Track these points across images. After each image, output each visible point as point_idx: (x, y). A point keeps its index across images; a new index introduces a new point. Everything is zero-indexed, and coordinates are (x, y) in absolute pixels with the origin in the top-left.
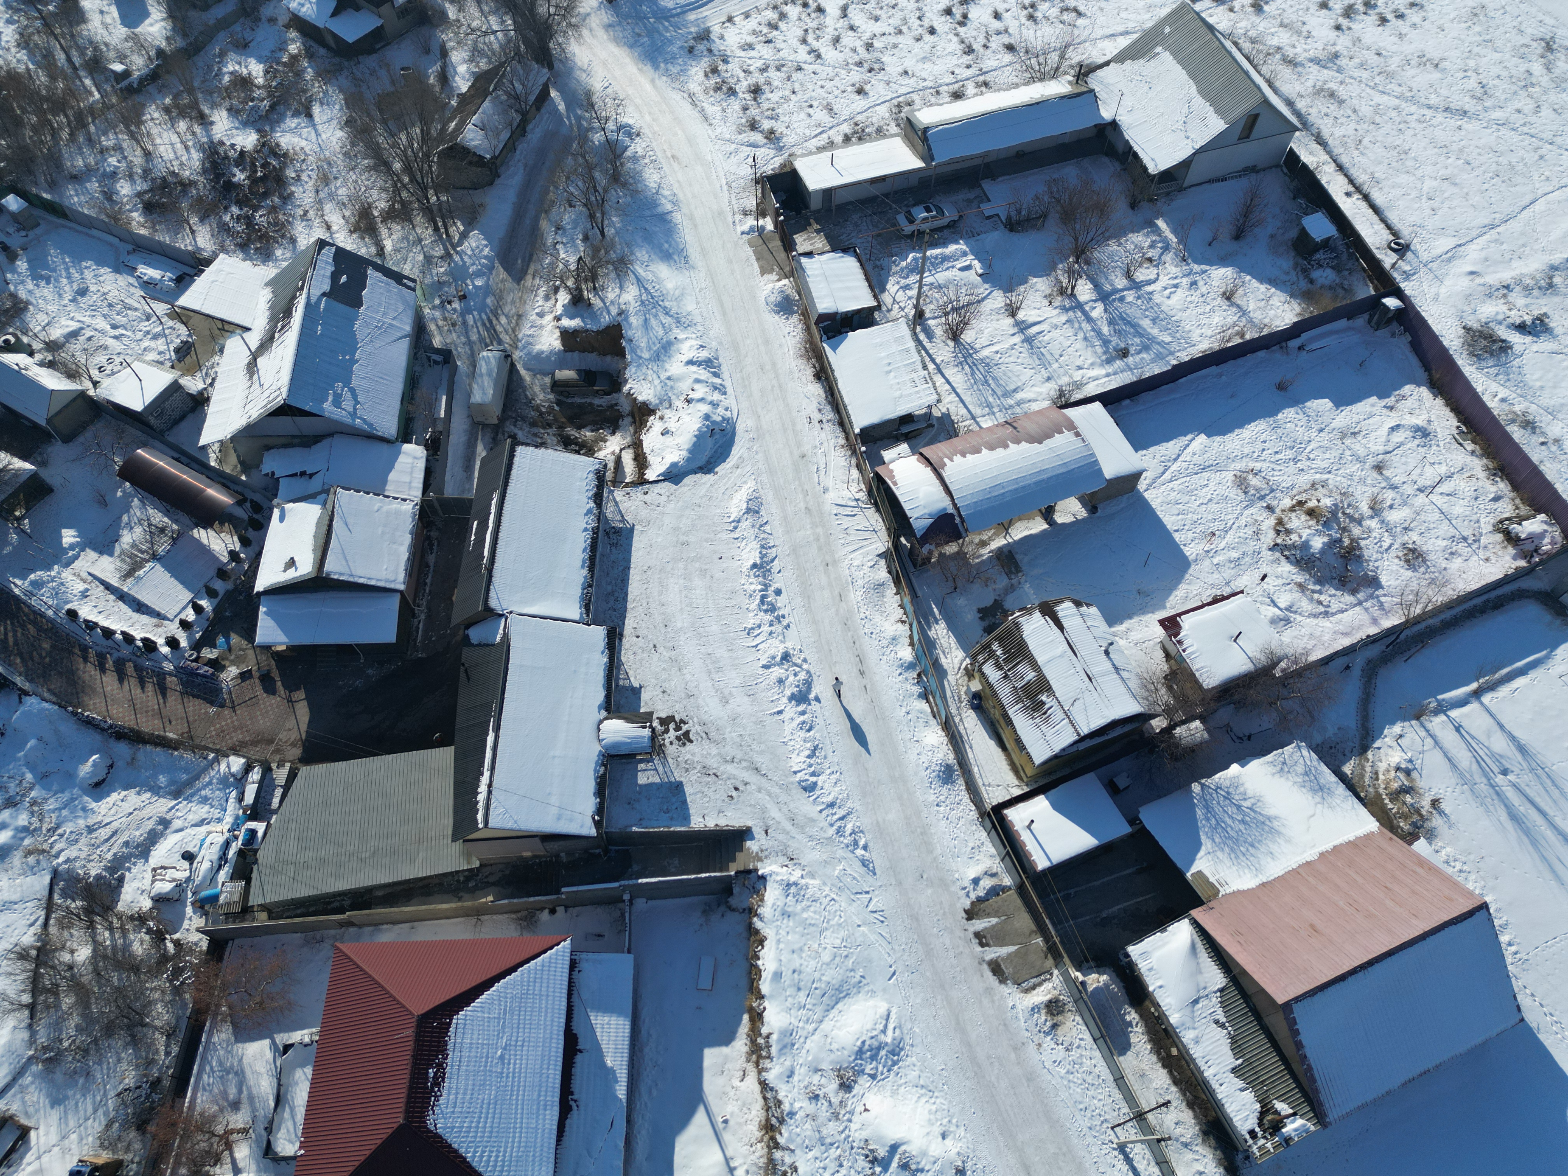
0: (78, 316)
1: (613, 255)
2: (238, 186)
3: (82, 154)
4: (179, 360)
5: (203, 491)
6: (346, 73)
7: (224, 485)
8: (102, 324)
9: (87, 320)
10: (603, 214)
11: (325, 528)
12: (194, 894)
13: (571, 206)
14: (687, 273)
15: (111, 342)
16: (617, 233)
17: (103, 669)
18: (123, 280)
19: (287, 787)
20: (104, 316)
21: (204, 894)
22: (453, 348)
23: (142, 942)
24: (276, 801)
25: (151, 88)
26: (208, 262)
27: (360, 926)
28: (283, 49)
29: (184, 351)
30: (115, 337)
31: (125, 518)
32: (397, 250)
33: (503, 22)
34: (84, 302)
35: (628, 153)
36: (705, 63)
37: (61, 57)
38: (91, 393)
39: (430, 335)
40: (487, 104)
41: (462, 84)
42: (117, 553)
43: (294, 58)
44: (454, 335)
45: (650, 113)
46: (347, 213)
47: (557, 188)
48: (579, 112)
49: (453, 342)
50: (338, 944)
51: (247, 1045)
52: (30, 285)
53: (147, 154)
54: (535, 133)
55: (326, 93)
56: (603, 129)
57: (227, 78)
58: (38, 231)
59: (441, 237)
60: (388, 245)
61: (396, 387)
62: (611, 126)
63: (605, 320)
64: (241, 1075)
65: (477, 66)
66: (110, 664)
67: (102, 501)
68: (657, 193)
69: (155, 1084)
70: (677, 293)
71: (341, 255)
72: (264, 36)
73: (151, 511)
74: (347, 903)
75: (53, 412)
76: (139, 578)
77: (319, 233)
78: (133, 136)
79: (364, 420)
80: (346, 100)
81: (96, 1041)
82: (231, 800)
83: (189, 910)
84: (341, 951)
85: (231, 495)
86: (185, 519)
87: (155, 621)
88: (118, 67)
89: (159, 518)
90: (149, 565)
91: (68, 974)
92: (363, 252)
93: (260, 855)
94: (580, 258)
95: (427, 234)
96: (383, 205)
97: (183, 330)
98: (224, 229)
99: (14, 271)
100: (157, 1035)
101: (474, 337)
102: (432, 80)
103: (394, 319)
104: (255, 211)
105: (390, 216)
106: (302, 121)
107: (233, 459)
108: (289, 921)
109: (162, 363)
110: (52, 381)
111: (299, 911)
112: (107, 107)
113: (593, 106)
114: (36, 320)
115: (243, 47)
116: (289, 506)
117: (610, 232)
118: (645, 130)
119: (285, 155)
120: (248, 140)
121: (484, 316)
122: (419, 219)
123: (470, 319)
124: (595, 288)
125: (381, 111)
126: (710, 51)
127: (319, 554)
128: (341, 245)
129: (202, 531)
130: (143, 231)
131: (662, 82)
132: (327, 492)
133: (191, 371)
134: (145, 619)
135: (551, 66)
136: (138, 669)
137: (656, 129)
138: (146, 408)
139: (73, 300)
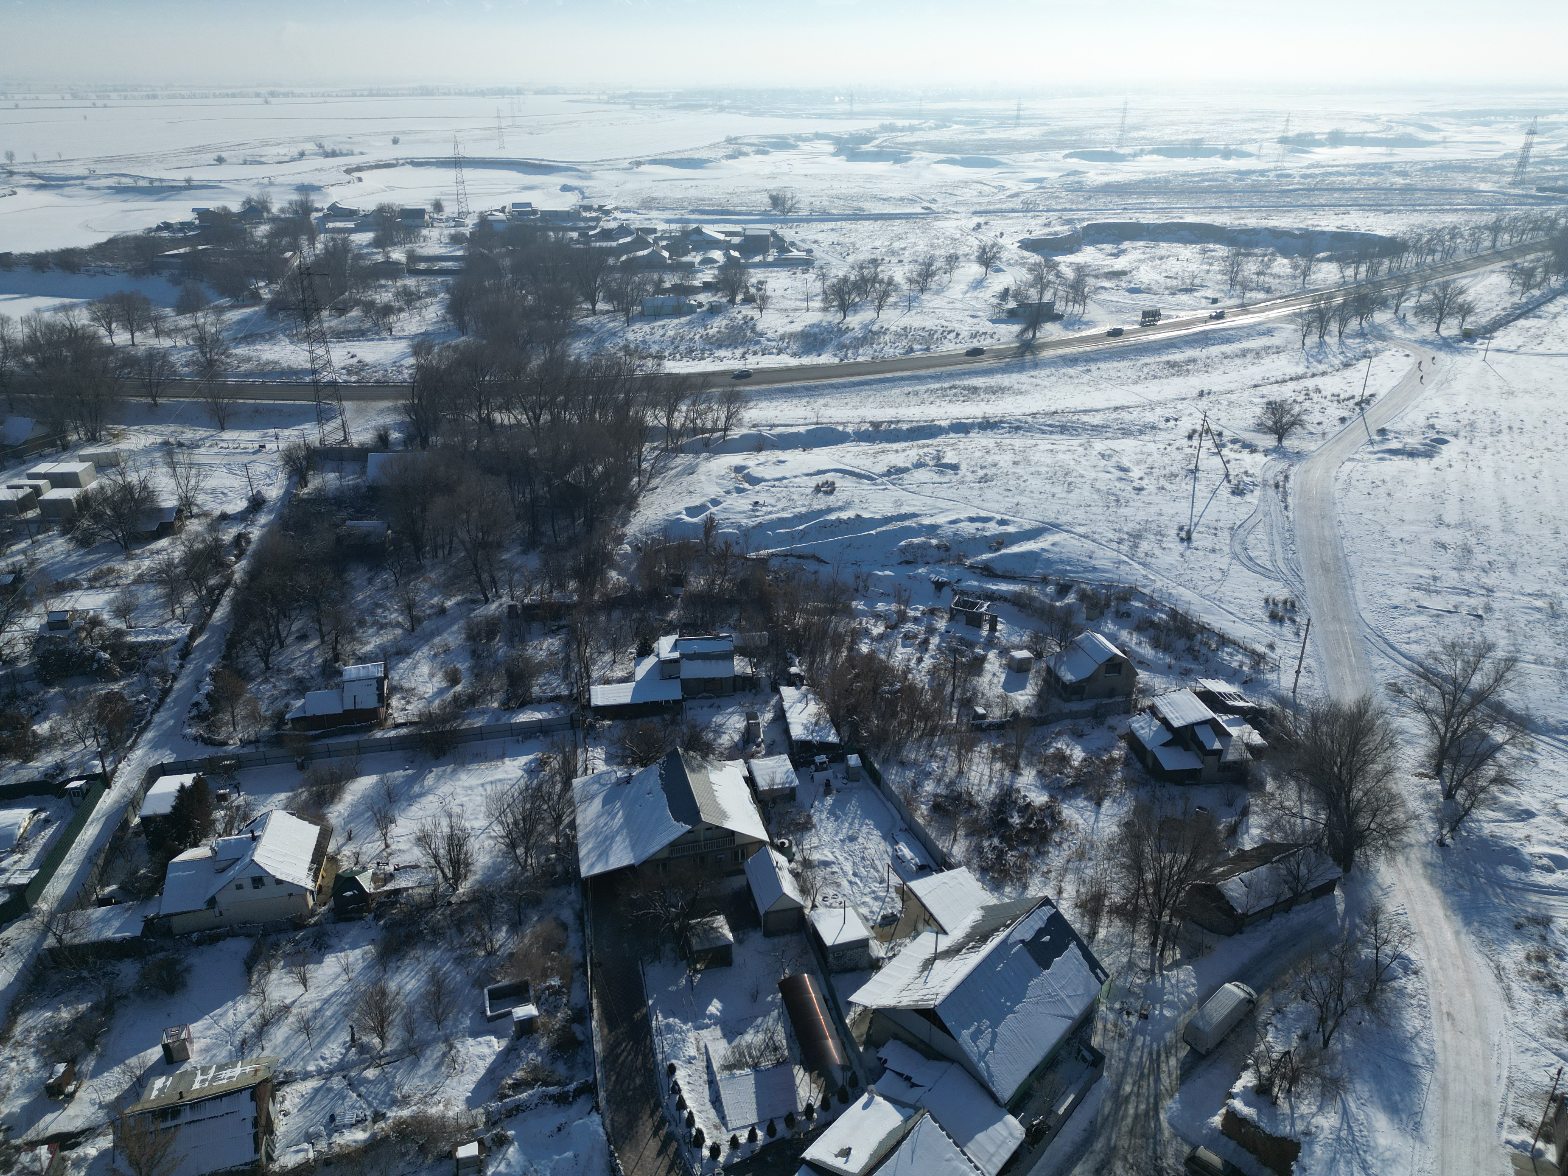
0: (838, 854)
1: (1327, 1071)
2: (1010, 826)
3: (918, 751)
4: (881, 925)
5: (826, 1038)
6: (1148, 788)
7: (843, 1044)
8: (848, 867)
9: (841, 859)
10: (1337, 1025)
11: (893, 1142)
13: (1303, 998)
14: (1411, 1141)
15: (845, 883)
16: (1343, 1051)
17: (655, 1134)
18: (884, 846)
20: (854, 863)
22: (1107, 1056)
25: (993, 733)
26: (950, 867)
28: (1108, 750)
29: (889, 921)
30: (850, 882)
31: (759, 1020)
32: (1106, 941)
33: (1317, 814)
34: (849, 846)
35: (1395, 984)
36: (1532, 946)
37: (949, 689)
38: (807, 911)
39: (1093, 1031)
40: (1263, 869)
41: (1248, 844)
42: (734, 1044)
43: (1113, 760)
44: (1116, 1046)
45: (1439, 960)
46: (1082, 890)
47: (1297, 974)
48: (1357, 921)
49: (1111, 1051)
52: (824, 817)
53: (960, 773)
54: (1300, 916)
55: (1122, 795)
56: (1377, 949)
57: (1052, 750)
58: (855, 784)
59: (1154, 953)
60: (1102, 933)
61: (1035, 1058)
62: (1387, 949)
63: (1285, 1129)
65: (1272, 836)
66: (663, 1133)
67: (755, 996)
68: (1411, 1039)
70: (1388, 1154)
71: (1057, 919)
72: (1099, 736)
73: (779, 1028)
75: (773, 909)
76: (733, 1076)
77: (1049, 892)
78: (959, 757)
79: (988, 1067)
80: (1136, 807)
85: (842, 1057)
86: (797, 1051)
87: (718, 1121)
88: (981, 710)
89: (781, 1038)
90: (747, 1071)
92: (1076, 926)
94: (1288, 1053)
95: (1142, 943)
96: (1117, 899)
97: (899, 905)
98: (979, 850)
99: (821, 802)
101: (1134, 1060)
102: (1221, 827)
103: (1069, 996)
104: (1011, 849)
105: (1118, 911)
106: (1090, 806)
107: (864, 1028)
109: (867, 919)
110: (789, 887)
112: (955, 730)
113: (1376, 923)
114: (810, 840)
115: (1078, 736)
116: (879, 1099)
117: (1335, 1046)
118: (1427, 973)
119: (1061, 823)
120: (1039, 798)
121: (1155, 1046)
122: (1142, 928)
123: (1139, 1041)
124: (1289, 1091)
125: (1161, 829)
126: (1544, 938)
127: (873, 1163)
128: (1062, 911)
129: (802, 1071)
130: (920, 821)
131: (1468, 939)
132: (917, 1109)
133: (882, 938)
134: (712, 1113)
135: (1347, 869)
136: (678, 1153)
137: (1440, 977)
138: (833, 946)
139: (842, 841)
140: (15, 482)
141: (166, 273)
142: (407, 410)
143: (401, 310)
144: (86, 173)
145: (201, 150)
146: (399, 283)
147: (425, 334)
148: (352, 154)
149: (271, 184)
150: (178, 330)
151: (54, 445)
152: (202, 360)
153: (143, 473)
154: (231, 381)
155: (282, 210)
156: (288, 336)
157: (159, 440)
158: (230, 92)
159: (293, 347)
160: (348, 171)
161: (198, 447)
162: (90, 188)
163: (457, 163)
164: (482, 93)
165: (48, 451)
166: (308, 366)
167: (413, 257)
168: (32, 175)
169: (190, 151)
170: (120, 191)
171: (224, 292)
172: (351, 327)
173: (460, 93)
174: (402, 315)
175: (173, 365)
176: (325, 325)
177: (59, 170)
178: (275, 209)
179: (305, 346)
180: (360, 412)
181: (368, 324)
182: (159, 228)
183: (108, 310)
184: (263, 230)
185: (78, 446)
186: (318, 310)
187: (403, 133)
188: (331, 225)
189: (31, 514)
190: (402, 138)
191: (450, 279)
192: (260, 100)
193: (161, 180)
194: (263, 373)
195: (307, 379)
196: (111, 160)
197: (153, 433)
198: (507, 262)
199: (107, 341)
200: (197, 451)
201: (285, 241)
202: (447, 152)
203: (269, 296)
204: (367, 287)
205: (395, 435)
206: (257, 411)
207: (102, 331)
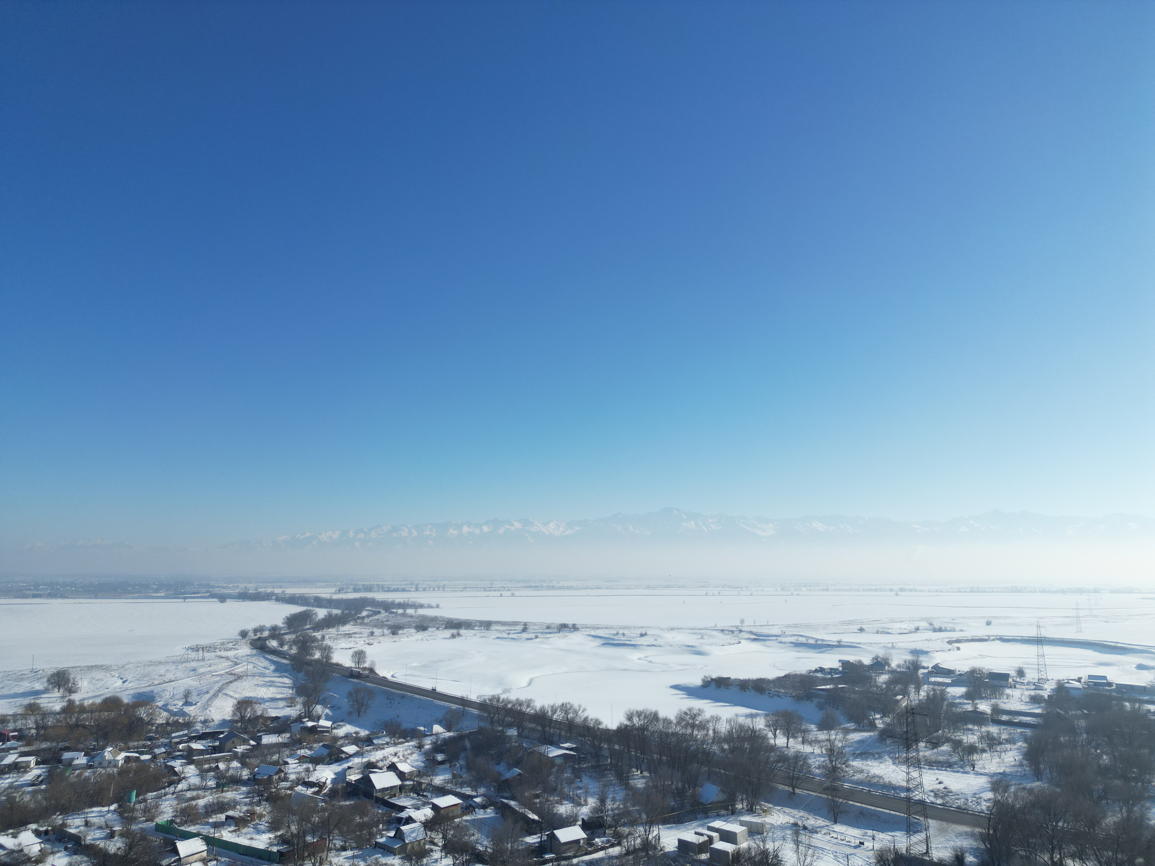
140: (700, 830)
141: (816, 701)
142: (983, 838)
143: (983, 751)
144: (780, 633)
145: (850, 623)
146: (984, 729)
147: (1003, 774)
148: (954, 630)
149: (893, 647)
150: (817, 741)
151: (727, 809)
152: (830, 766)
153: (777, 844)
154: (847, 785)
155: (899, 666)
156: (892, 758)
157: (792, 821)
158: (873, 588)
159: (894, 767)
160: (950, 642)
161: (817, 832)
162: (780, 642)
163: (1039, 641)
164: (1063, 592)
165: (723, 812)
166: (904, 784)
167: (996, 710)
168: (751, 633)
169: (843, 623)
170: (797, 645)
171: (851, 718)
172: (941, 758)
173: (1044, 591)
174: (984, 755)
175: (809, 766)
176: (921, 754)
177: (766, 631)
178: (894, 665)
179: (904, 768)
180: (942, 831)
181: (955, 758)
182: (816, 671)
183: (777, 721)
184: (883, 678)
185: (741, 813)
186: (917, 741)
187: (995, 618)
188: (933, 679)
189: (704, 856)
190: (994, 621)
191: (1028, 732)
192: (893, 593)
193: (823, 640)
194: (869, 784)
195: (903, 795)
196: (796, 626)
197: (788, 815)
198: (1082, 723)
199: (772, 741)
200: (815, 836)
201: (898, 687)
202: (1032, 632)
203: (882, 726)
204: (957, 729)
205: (970, 859)
206: (862, 813)
207: (770, 735)
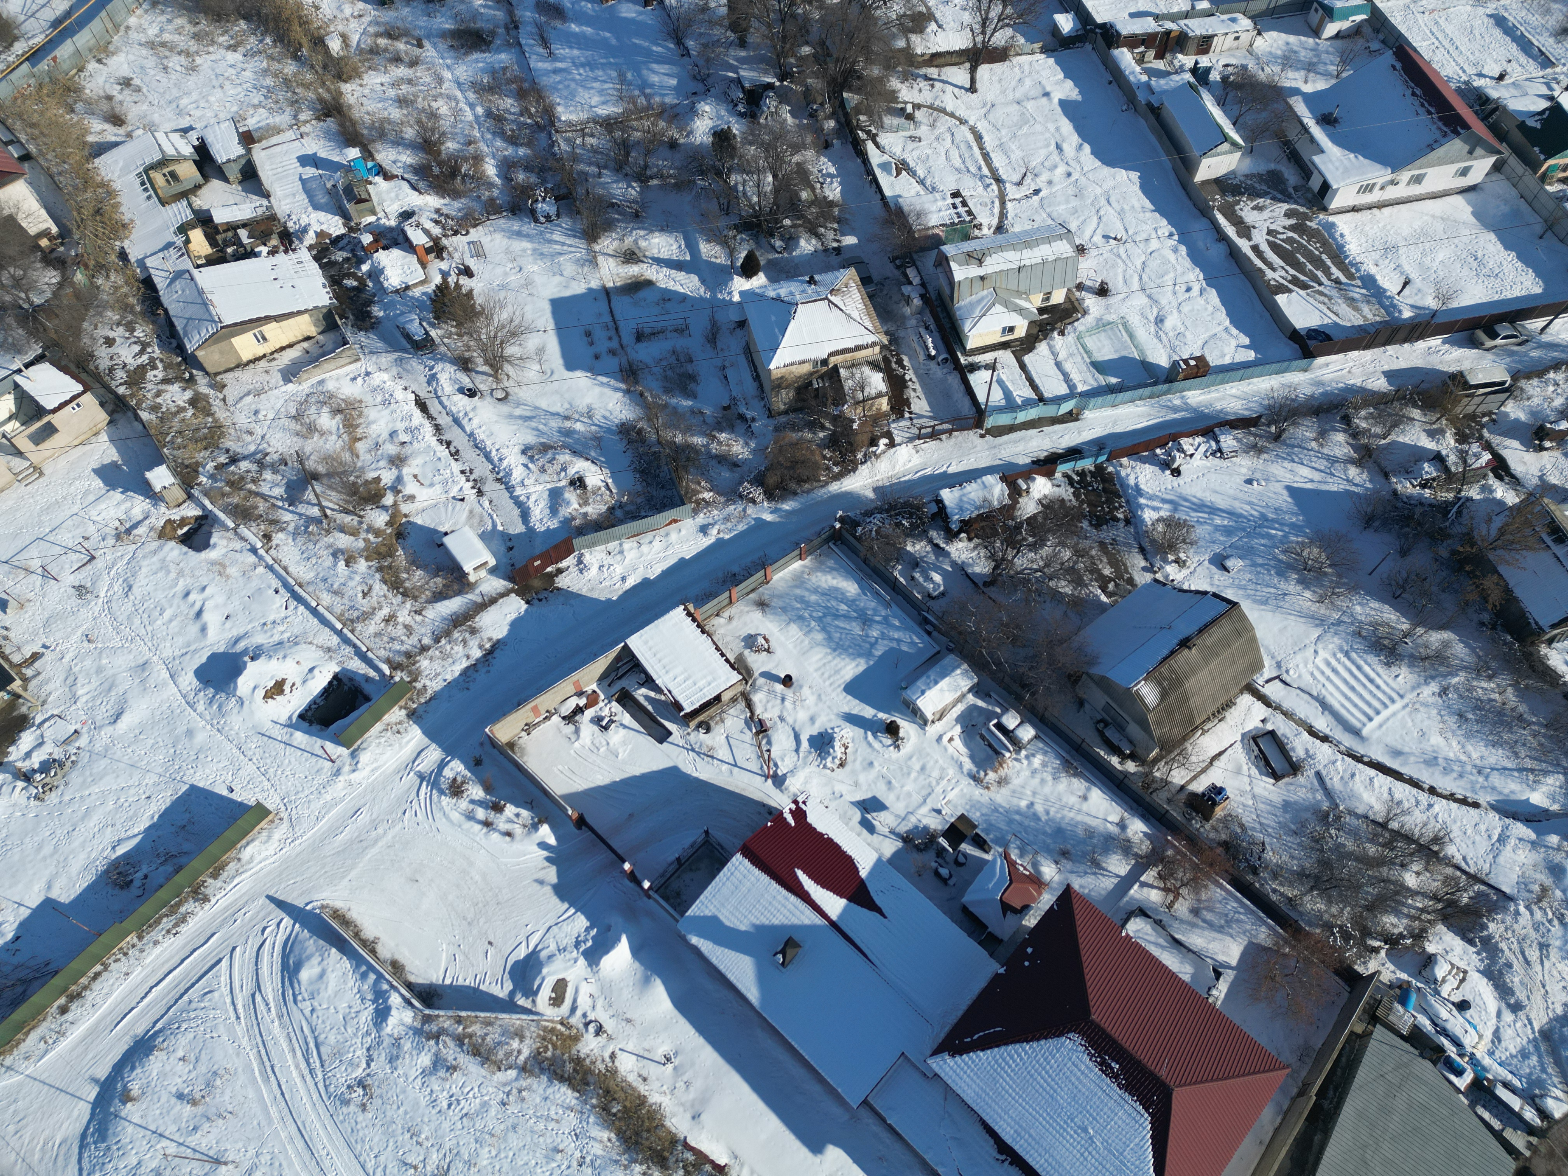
12: (1419, 989)
19: (1498, 1136)
21: (1413, 998)
23: (1395, 926)
24: (1486, 1115)
27: (1294, 1100)
50: (1287, 1071)
51: (1242, 948)
64: (1220, 929)
69: (1255, 871)
74: (1326, 1104)
81: (1322, 851)
82: (1510, 1077)
83: (1404, 976)
84: (1279, 1069)
91: (1398, 861)
93: (1428, 1064)
100: (1296, 892)
108: (1339, 1046)
111: (1344, 1059)
